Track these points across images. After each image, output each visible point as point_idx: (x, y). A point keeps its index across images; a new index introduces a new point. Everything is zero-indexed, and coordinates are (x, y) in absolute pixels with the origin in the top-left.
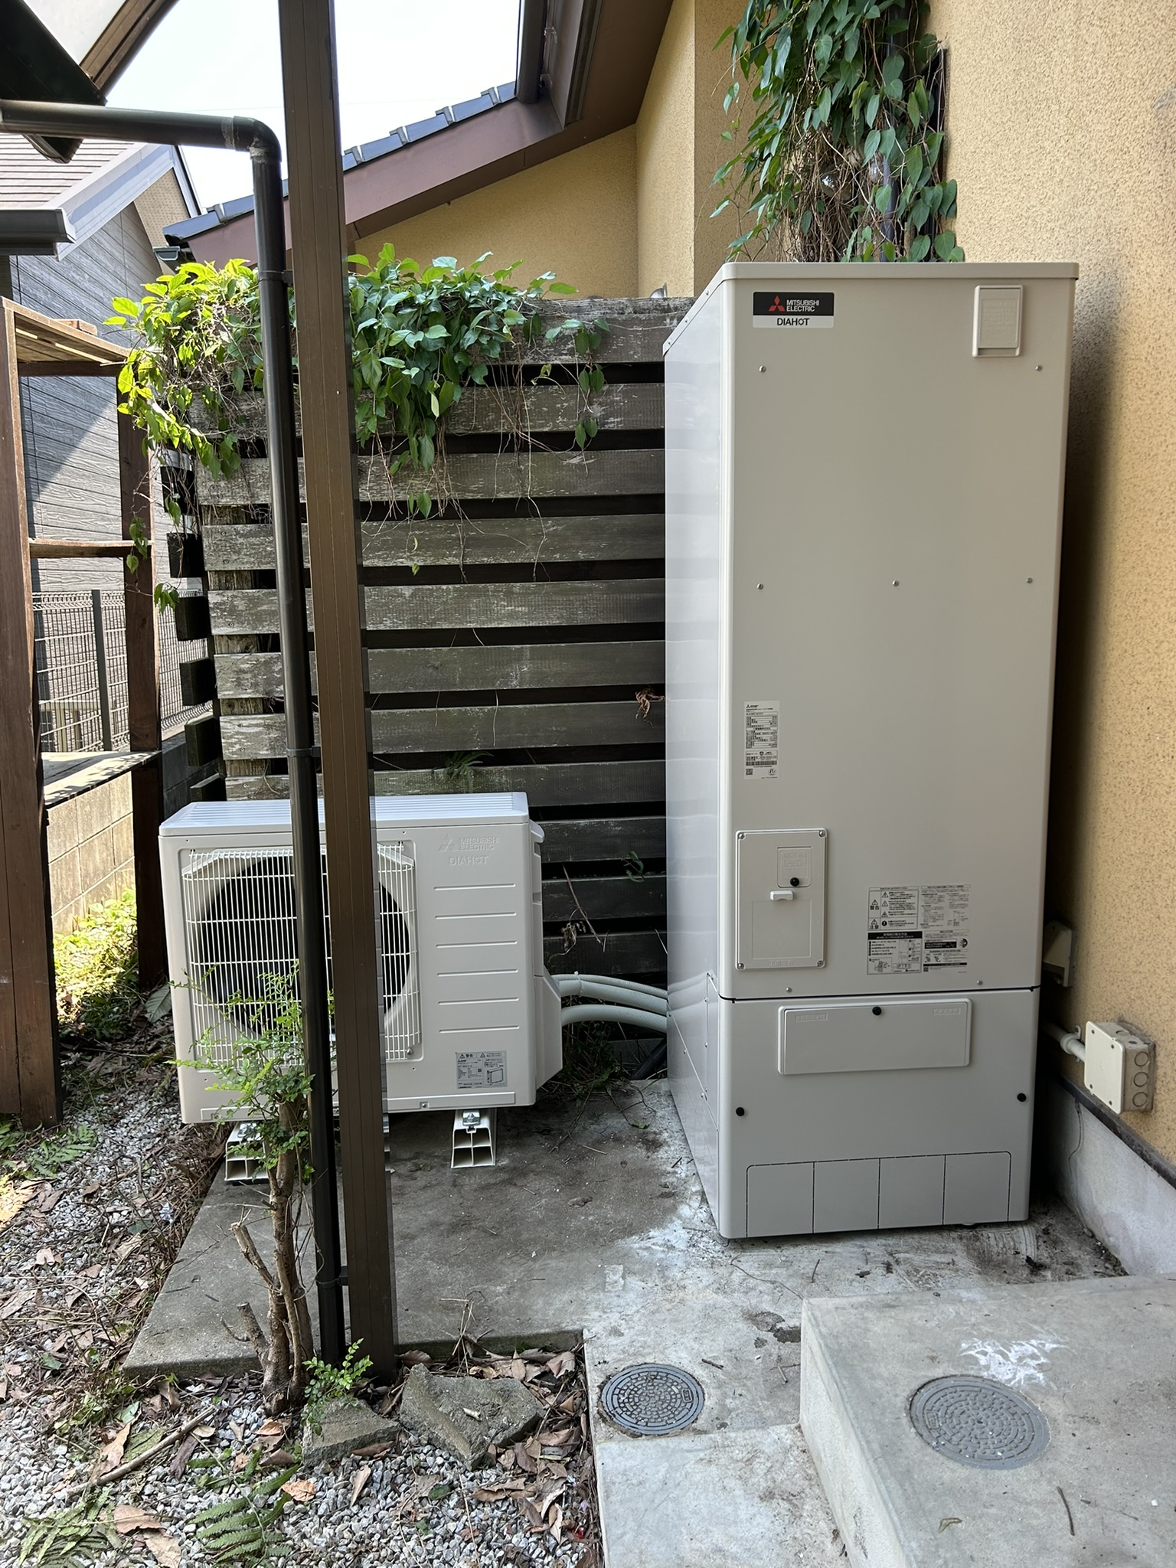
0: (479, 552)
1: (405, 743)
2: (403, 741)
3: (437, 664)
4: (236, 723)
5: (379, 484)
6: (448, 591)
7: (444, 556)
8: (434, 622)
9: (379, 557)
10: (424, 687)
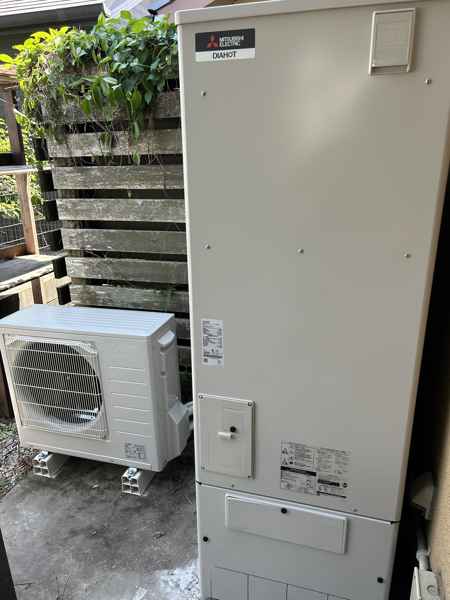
0: (172, 183)
1: (141, 277)
2: (140, 276)
3: (155, 239)
4: (71, 261)
5: (124, 146)
6: (158, 203)
7: (156, 184)
8: (152, 218)
9: (126, 184)
10: (149, 251)
